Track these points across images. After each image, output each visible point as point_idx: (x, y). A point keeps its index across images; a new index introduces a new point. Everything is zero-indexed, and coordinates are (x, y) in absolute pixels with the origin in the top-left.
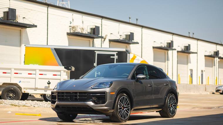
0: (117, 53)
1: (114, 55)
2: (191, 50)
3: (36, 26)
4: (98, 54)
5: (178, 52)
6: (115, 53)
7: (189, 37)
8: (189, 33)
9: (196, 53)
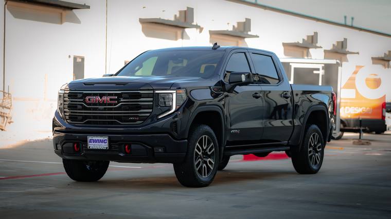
0: (323, 67)
1: (318, 69)
2: (349, 49)
3: (88, 7)
4: (295, 68)
5: (325, 51)
6: (320, 67)
7: (345, 26)
8: (345, 17)
9: (358, 53)
